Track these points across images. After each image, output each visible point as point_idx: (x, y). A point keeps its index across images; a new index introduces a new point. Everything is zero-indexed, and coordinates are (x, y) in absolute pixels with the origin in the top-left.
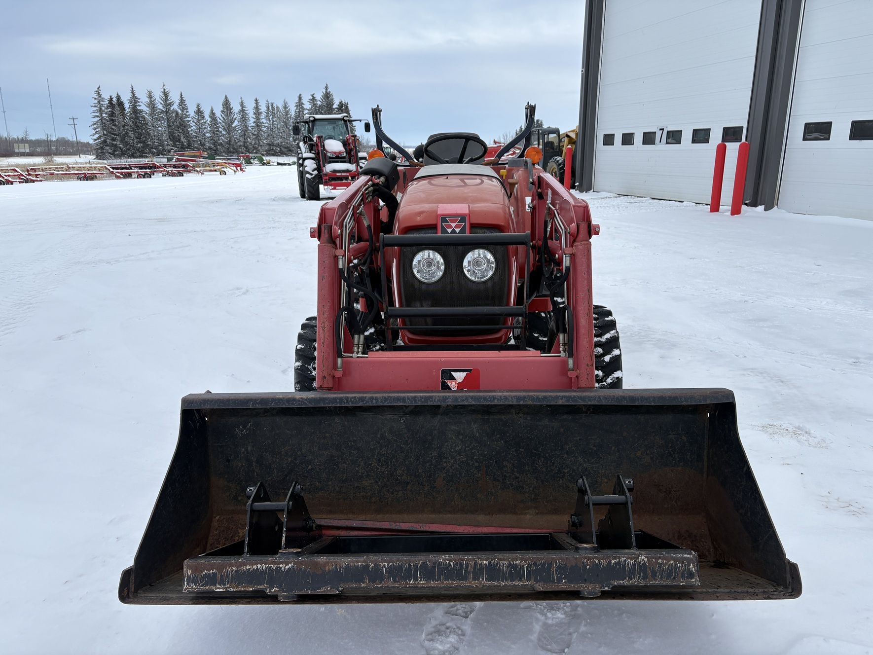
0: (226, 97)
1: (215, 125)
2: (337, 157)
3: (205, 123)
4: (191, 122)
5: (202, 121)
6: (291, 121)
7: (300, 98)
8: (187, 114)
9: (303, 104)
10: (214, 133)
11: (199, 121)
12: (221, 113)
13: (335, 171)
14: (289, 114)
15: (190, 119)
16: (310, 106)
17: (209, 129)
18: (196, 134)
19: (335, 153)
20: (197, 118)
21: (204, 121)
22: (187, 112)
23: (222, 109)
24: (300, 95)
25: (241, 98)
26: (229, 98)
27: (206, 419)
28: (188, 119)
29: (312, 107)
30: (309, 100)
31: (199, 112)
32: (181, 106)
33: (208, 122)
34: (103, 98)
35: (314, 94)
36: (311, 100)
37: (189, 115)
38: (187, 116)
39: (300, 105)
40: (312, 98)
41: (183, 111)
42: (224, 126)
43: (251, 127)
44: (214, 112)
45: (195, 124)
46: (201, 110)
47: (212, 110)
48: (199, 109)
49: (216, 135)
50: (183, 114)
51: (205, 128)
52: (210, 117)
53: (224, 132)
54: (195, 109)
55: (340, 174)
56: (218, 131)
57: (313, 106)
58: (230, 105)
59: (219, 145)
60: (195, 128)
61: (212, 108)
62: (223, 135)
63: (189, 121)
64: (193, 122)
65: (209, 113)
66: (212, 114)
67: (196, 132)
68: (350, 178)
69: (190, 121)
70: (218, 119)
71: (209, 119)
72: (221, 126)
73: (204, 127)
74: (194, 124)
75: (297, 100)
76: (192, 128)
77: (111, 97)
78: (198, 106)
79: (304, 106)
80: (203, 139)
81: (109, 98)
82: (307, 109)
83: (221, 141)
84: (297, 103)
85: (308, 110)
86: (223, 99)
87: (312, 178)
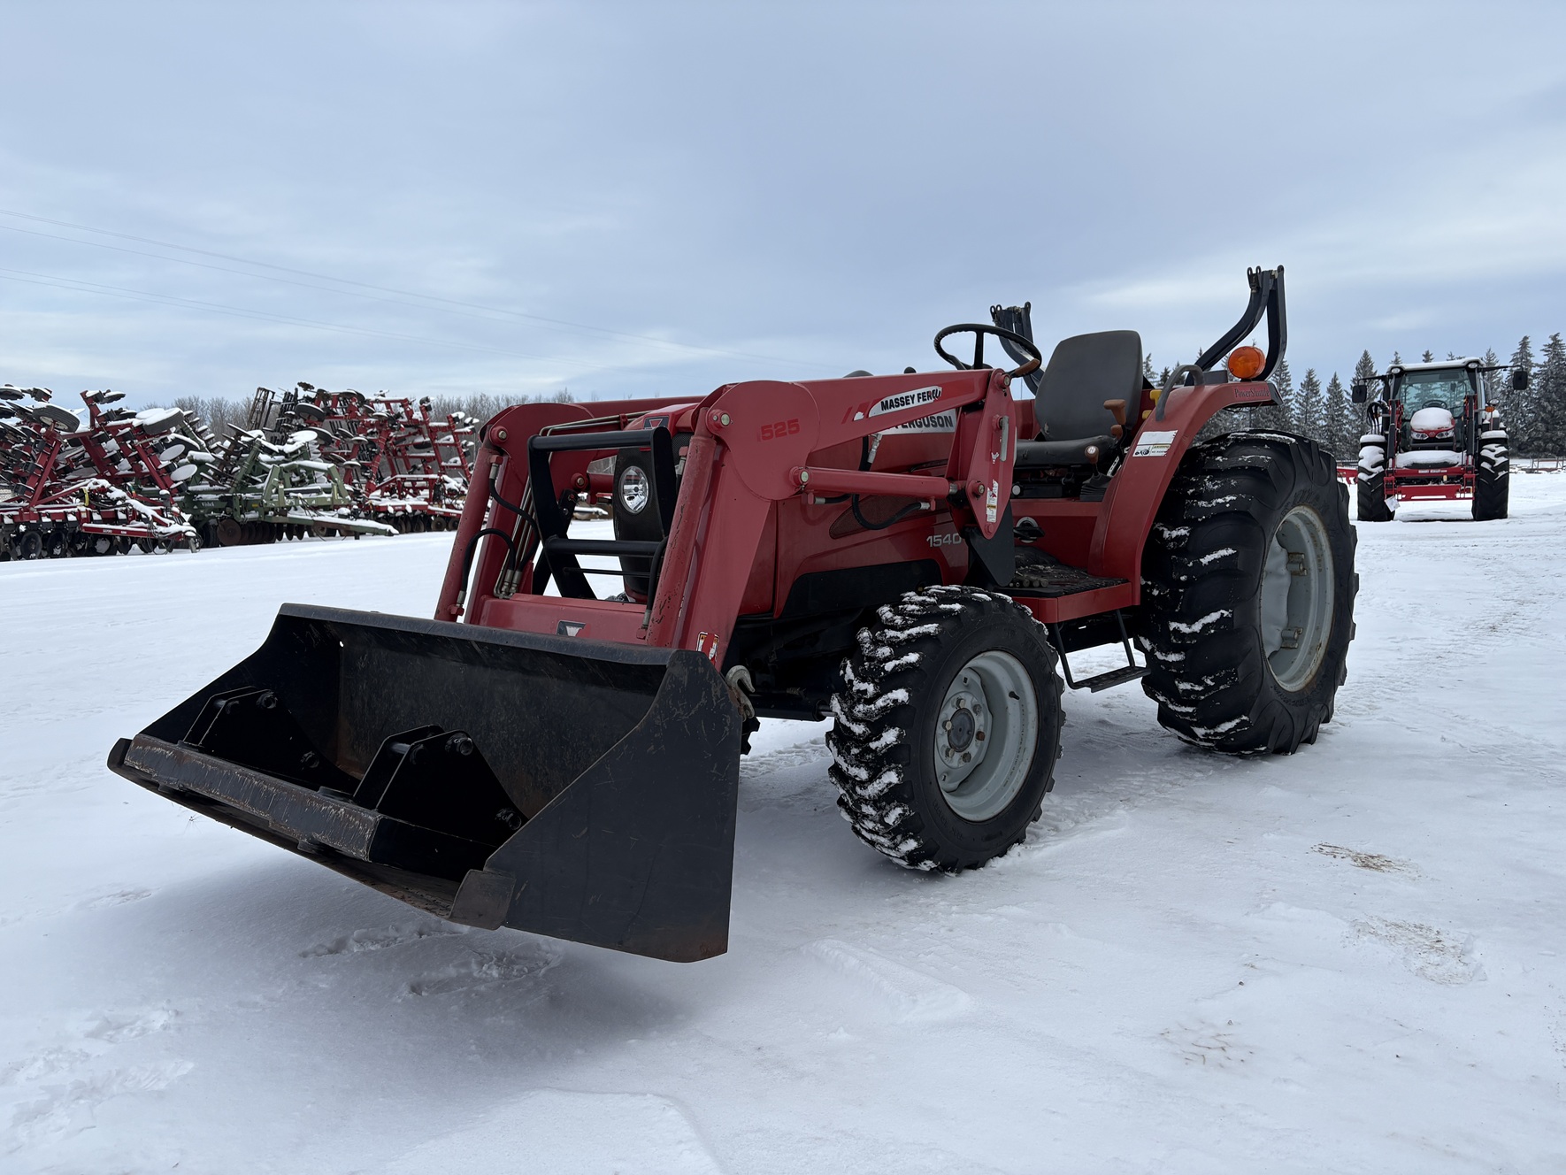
0: (1366, 354)
1: (1337, 405)
2: (1432, 439)
3: (1318, 402)
4: (1293, 402)
5: (1314, 400)
6: (1499, 389)
7: (1524, 344)
8: (1288, 389)
9: (1530, 355)
10: (1333, 419)
11: (1307, 399)
12: (1351, 382)
13: (1416, 466)
14: (1495, 377)
15: (1291, 397)
16: (1546, 359)
17: (1324, 412)
18: (1299, 421)
19: (1427, 432)
20: (1304, 394)
21: (1318, 398)
22: (1288, 385)
23: (1355, 376)
24: (1526, 338)
25: (1396, 353)
26: (1371, 355)
27: (342, 645)
28: (1287, 397)
29: (1549, 361)
30: (1544, 348)
31: (1311, 385)
32: (1280, 376)
33: (1324, 400)
34: (1153, 373)
35: (1556, 335)
36: (1550, 346)
37: (1291, 390)
38: (1287, 393)
39: (1522, 358)
40: (1551, 342)
41: (1281, 385)
42: (1353, 407)
43: (1409, 405)
44: (1337, 382)
45: (1300, 404)
46: (1315, 380)
47: (1335, 380)
48: (1311, 380)
49: (1336, 423)
50: (1280, 390)
51: (1316, 412)
52: (1329, 391)
53: (1352, 417)
54: (1303, 379)
55: (1426, 471)
56: (1341, 415)
57: (1553, 358)
58: (1371, 367)
59: (1340, 441)
60: (1298, 411)
61: (1335, 376)
62: (1350, 422)
63: (1288, 401)
64: (1296, 402)
65: (1328, 385)
66: (1335, 384)
67: (1299, 420)
68: (1445, 478)
69: (1292, 400)
70: (1345, 394)
71: (1328, 395)
72: (1348, 406)
73: (1315, 409)
74: (1297, 405)
75: (1516, 348)
76: (1293, 412)
77: (1166, 370)
78: (1310, 373)
79: (1532, 359)
80: (1310, 430)
81: (1164, 371)
82: (1537, 365)
83: (1345, 433)
84: (1515, 355)
85: (1541, 366)
86: (1359, 358)
87: (1369, 480)
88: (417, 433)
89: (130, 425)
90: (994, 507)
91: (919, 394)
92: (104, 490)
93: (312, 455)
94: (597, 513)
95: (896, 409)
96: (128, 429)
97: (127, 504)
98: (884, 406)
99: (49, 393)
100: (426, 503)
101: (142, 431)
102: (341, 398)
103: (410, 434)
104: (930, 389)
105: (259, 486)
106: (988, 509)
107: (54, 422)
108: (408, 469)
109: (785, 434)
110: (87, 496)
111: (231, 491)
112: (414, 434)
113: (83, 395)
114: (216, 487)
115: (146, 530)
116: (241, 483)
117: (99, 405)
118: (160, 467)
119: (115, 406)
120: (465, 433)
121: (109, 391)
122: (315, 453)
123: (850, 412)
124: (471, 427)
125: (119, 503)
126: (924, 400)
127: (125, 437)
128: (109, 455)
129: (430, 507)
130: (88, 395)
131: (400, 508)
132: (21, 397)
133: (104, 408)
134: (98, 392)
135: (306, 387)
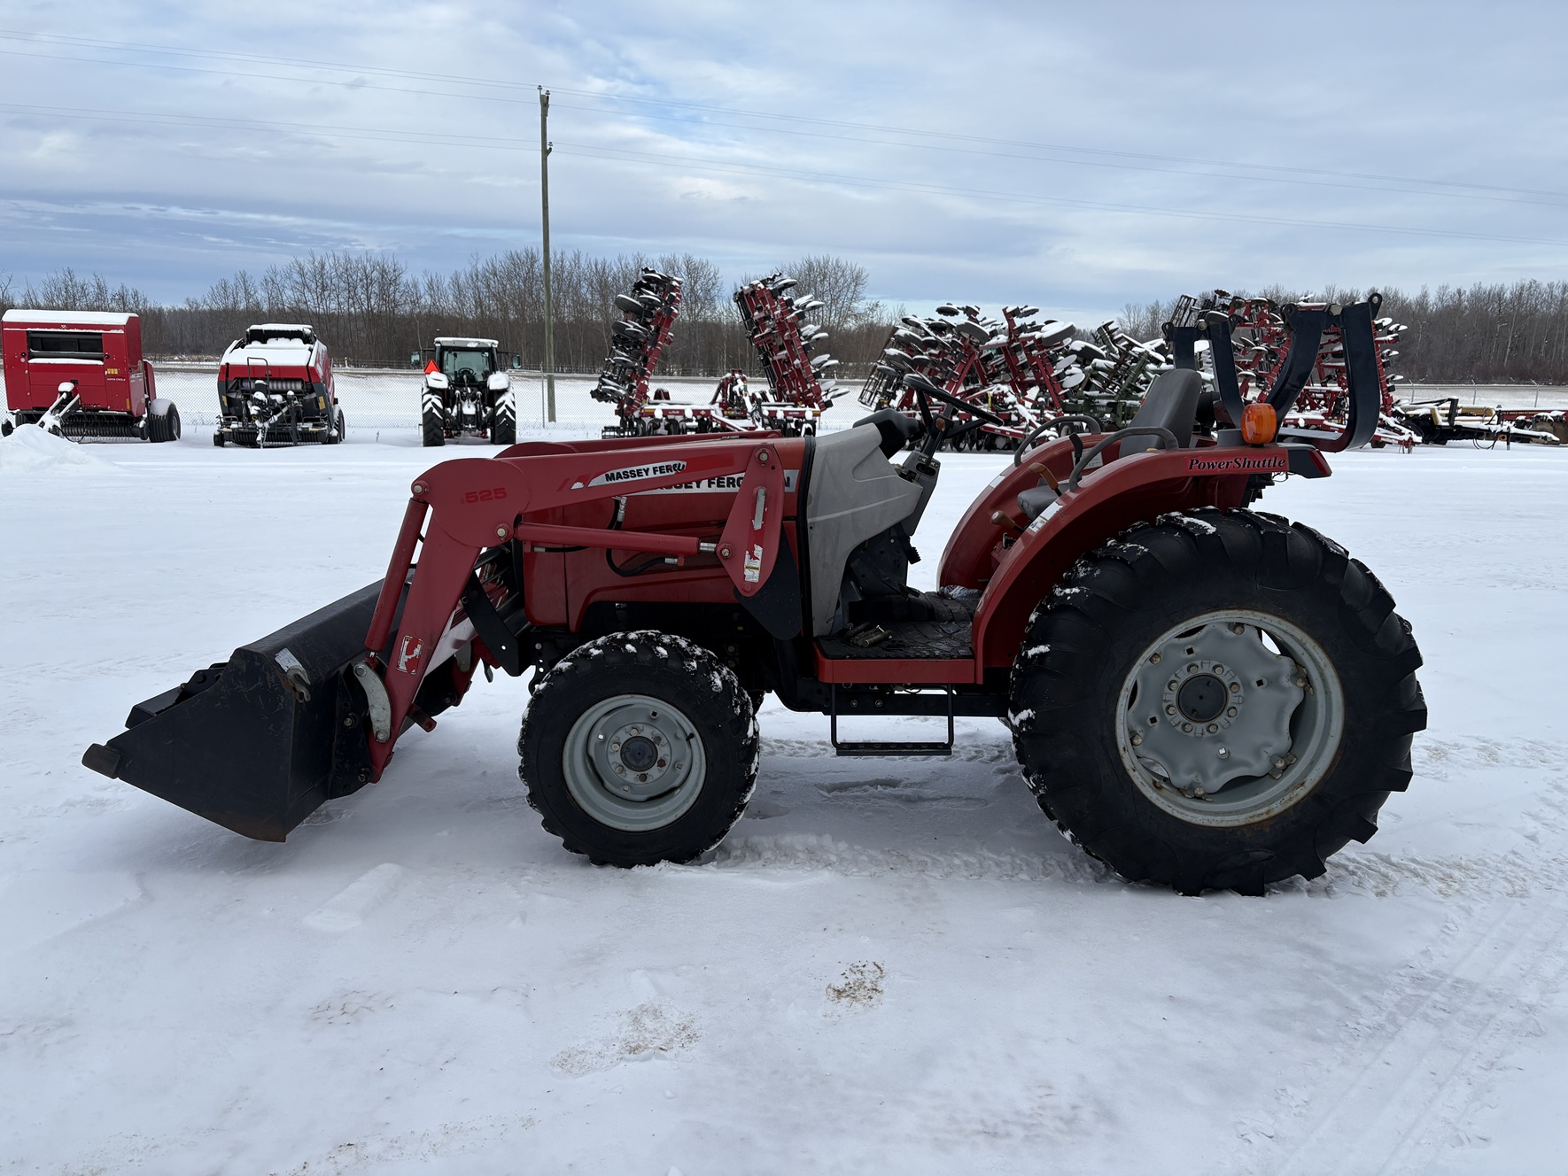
88: (1337, 340)
89: (1033, 337)
90: (757, 569)
91: (654, 468)
92: (1004, 395)
93: (1204, 364)
94: (1545, 438)
95: (624, 480)
96: (1032, 342)
97: (1016, 409)
98: (608, 478)
99: (977, 310)
100: (1323, 418)
101: (1040, 343)
102: (1253, 306)
103: (1330, 342)
104: (671, 463)
105: (1140, 395)
106: (746, 570)
107: (970, 336)
108: (1321, 379)
109: (491, 499)
110: (990, 400)
111: (1116, 398)
112: (1335, 342)
113: (1004, 310)
114: (1105, 394)
115: (1022, 432)
116: (1126, 391)
117: (1015, 319)
118: (1052, 375)
119: (1028, 320)
120: (1386, 341)
121: (1026, 306)
122: (1208, 363)
123: (568, 482)
124: (1394, 335)
125: (1010, 407)
126: (661, 472)
127: (1031, 348)
128: (1020, 363)
129: (1326, 422)
130: (1008, 311)
131: (1292, 421)
132: (957, 313)
133: (1018, 322)
134: (1016, 307)
135: (1223, 294)
